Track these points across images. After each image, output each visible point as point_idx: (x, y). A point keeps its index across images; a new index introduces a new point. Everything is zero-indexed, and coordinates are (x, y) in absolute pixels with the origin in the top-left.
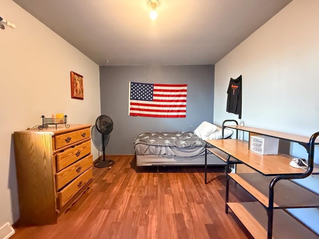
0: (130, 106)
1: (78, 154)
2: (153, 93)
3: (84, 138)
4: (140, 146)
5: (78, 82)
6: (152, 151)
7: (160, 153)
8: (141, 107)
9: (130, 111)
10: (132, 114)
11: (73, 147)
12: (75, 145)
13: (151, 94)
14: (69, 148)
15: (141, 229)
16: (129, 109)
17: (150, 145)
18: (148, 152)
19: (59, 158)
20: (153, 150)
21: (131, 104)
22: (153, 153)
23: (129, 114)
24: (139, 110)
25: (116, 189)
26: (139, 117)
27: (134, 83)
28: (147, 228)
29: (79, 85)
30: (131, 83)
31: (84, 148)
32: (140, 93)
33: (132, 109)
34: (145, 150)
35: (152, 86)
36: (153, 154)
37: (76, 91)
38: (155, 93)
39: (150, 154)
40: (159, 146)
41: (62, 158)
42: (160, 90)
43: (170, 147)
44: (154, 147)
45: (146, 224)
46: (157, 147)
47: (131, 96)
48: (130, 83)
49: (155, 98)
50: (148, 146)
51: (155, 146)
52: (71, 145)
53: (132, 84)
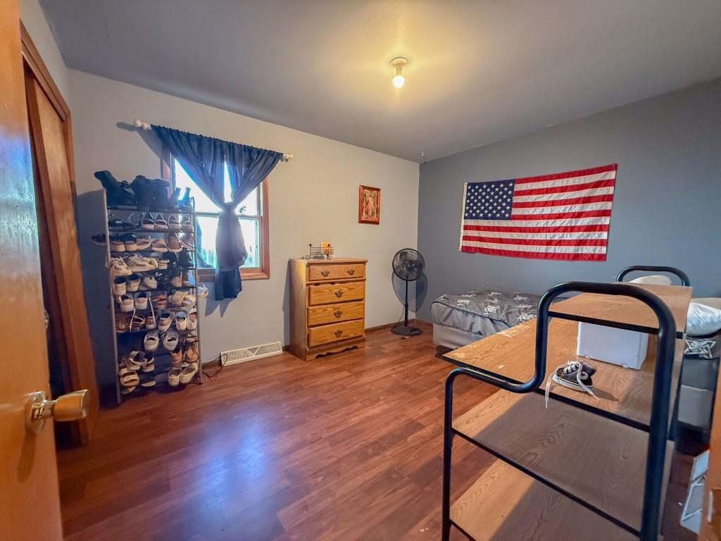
0: (463, 233)
1: (339, 294)
2: (511, 201)
3: (351, 276)
4: (438, 306)
5: (370, 199)
6: (457, 321)
7: (471, 328)
8: (484, 234)
9: (462, 243)
10: (467, 249)
11: (333, 283)
12: (337, 282)
13: (508, 204)
14: (327, 283)
15: (358, 405)
16: (461, 238)
17: (454, 308)
18: (449, 322)
19: (312, 291)
20: (458, 319)
21: (464, 229)
22: (459, 325)
23: (460, 248)
24: (481, 239)
25: (384, 361)
26: (478, 255)
27: (473, 185)
28: (363, 408)
29: (371, 203)
30: (469, 185)
31: (350, 289)
32: (483, 204)
33: (466, 238)
34: (445, 315)
35: (511, 185)
36: (457, 328)
37: (367, 213)
38: (517, 199)
39: (453, 327)
40: (471, 313)
41: (316, 292)
42: (531, 192)
43: (491, 320)
44: (460, 314)
45: (367, 405)
46: (467, 315)
47: (467, 211)
48: (466, 186)
49: (516, 212)
50: (451, 309)
51: (463, 311)
52: (330, 281)
53: (469, 187)
